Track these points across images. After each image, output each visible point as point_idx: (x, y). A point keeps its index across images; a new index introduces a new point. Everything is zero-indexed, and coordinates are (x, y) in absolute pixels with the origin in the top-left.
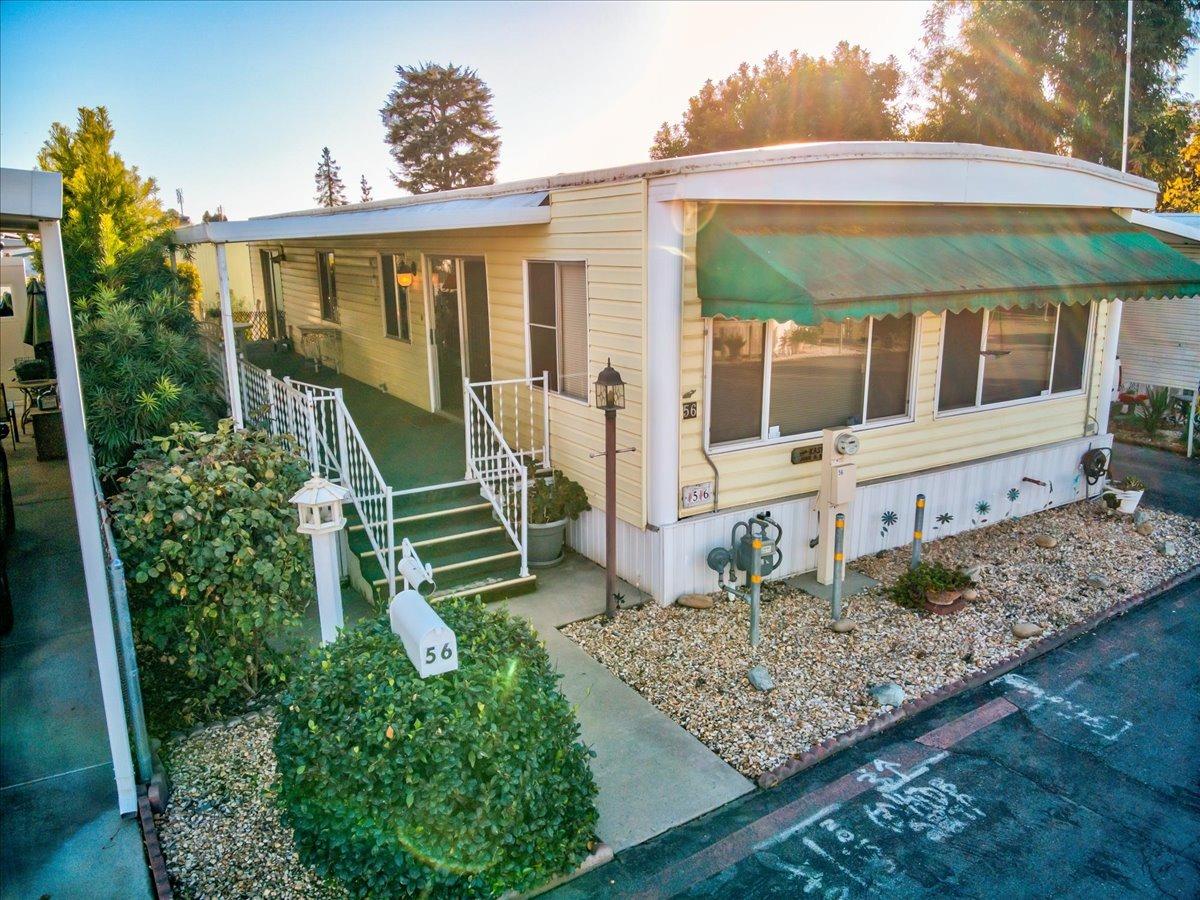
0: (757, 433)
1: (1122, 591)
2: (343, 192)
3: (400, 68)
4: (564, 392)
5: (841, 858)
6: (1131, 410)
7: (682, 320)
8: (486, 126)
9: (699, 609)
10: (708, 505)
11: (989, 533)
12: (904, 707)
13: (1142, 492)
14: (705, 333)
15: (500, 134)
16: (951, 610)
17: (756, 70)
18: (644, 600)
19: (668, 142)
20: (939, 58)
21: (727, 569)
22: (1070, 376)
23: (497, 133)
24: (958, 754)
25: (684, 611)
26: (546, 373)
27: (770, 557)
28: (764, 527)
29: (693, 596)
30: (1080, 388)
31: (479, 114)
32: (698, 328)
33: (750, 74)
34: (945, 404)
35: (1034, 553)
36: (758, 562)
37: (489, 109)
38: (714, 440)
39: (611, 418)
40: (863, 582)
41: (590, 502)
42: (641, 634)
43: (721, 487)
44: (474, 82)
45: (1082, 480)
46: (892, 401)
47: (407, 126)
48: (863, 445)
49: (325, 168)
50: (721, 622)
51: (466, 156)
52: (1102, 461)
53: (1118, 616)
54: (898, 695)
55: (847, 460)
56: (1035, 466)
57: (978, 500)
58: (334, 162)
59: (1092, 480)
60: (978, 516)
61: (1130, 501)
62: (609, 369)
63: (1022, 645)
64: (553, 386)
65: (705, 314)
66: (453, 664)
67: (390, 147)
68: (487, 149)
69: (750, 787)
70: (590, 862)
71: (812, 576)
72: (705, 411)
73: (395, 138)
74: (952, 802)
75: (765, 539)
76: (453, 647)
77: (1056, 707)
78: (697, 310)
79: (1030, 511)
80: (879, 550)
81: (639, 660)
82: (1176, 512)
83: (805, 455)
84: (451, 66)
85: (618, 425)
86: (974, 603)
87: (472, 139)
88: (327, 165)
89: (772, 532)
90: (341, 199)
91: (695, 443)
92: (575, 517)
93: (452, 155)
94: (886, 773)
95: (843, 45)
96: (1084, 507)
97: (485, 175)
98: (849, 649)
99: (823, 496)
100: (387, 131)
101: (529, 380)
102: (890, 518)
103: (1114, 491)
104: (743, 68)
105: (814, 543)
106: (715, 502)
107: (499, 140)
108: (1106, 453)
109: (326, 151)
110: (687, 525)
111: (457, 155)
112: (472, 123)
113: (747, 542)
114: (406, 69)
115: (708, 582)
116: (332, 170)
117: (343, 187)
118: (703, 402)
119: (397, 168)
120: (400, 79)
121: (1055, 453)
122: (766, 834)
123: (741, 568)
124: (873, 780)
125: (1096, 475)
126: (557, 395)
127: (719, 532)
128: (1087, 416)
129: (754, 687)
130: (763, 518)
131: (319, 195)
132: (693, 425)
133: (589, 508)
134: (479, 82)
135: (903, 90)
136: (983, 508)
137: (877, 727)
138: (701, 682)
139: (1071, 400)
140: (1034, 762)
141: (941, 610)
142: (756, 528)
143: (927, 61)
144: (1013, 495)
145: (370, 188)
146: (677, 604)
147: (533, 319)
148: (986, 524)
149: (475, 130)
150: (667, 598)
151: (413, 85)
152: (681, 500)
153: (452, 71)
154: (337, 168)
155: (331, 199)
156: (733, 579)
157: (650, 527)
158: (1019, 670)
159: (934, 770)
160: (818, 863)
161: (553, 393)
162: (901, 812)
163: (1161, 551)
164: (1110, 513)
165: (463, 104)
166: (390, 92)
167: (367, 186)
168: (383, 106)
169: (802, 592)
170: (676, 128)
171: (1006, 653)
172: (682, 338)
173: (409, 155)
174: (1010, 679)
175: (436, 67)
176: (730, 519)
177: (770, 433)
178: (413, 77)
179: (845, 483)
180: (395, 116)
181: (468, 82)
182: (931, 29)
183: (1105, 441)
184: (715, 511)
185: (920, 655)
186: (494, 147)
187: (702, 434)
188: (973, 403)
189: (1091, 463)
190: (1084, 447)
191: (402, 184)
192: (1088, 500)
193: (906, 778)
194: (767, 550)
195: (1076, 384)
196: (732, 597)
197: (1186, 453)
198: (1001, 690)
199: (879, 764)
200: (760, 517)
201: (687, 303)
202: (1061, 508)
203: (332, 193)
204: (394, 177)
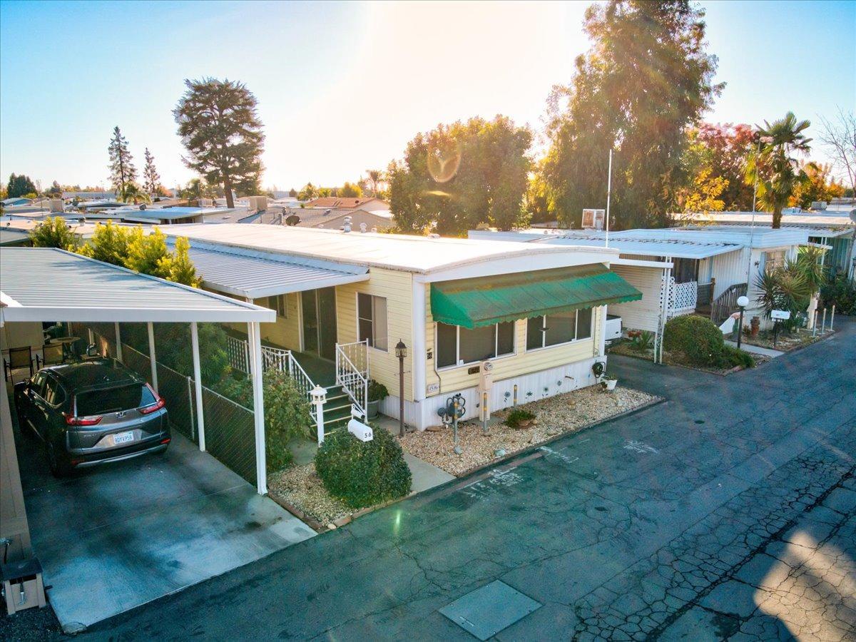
0: (455, 363)
1: (594, 419)
2: (131, 161)
3: (188, 81)
4: (375, 347)
5: (482, 491)
6: (634, 339)
7: (426, 322)
8: (254, 124)
9: (435, 431)
10: (437, 392)
11: (550, 400)
12: (505, 456)
13: (616, 381)
14: (434, 327)
15: (265, 130)
16: (526, 428)
17: (448, 127)
18: (414, 430)
19: (396, 171)
20: (556, 122)
21: (445, 416)
22: (585, 332)
23: (262, 129)
24: (519, 467)
25: (429, 432)
26: (367, 339)
27: (461, 410)
28: (458, 399)
29: (432, 427)
30: (590, 336)
31: (248, 116)
32: (432, 325)
33: (445, 130)
34: (529, 347)
35: (565, 407)
36: (457, 413)
37: (255, 112)
38: (439, 366)
39: (401, 361)
40: (496, 420)
41: (388, 392)
42: (415, 440)
43: (442, 384)
44: (243, 92)
45: (592, 376)
46: (507, 348)
47: (194, 124)
48: (495, 366)
49: (117, 143)
50: (443, 435)
51: (239, 146)
52: (601, 367)
53: (589, 428)
54: (503, 452)
55: (489, 372)
56: (569, 371)
57: (545, 386)
58: (123, 138)
59: (597, 376)
60: (545, 393)
61: (612, 384)
62: (401, 342)
63: (549, 438)
64: (371, 344)
65: (434, 320)
66: (371, 438)
67: (181, 138)
68: (255, 140)
69: (455, 478)
70: (411, 494)
71: (478, 418)
72: (435, 356)
73: (184, 131)
74: (515, 478)
75: (458, 403)
76: (372, 433)
77: (555, 455)
78: (432, 318)
79: (570, 390)
80: (504, 408)
81: (415, 448)
82: (632, 389)
83: (474, 371)
84: (227, 81)
85: (404, 362)
86: (536, 425)
87: (244, 133)
88: (118, 140)
89: (461, 401)
90: (129, 167)
91: (432, 368)
92: (383, 399)
93: (228, 145)
94: (497, 472)
95: (498, 116)
96: (594, 388)
97: (253, 159)
98: (489, 441)
99: (480, 386)
100: (178, 126)
101: (358, 342)
102: (507, 395)
103: (604, 380)
104: (440, 126)
105: (478, 406)
106: (440, 390)
107: (264, 134)
108: (603, 364)
109: (117, 130)
110: (430, 400)
111: (233, 145)
112: (243, 122)
113: (452, 405)
114: (191, 82)
115: (438, 422)
116: (122, 144)
117: (131, 157)
118: (434, 352)
119: (186, 153)
120: (188, 89)
121: (578, 365)
122: (460, 487)
123: (450, 416)
124: (492, 474)
125: (600, 374)
126: (373, 348)
127: (442, 402)
128: (594, 348)
129: (456, 453)
130: (458, 396)
131: (111, 163)
132: (431, 361)
133: (388, 395)
134: (247, 92)
135: (534, 143)
136: (546, 389)
137: (495, 462)
138: (438, 453)
139: (586, 342)
140: (542, 468)
141: (523, 427)
142: (456, 399)
143: (548, 124)
144: (559, 383)
145: (153, 158)
146: (427, 430)
147: (360, 316)
148: (547, 396)
149: (246, 127)
150: (423, 429)
151: (197, 93)
152: (427, 391)
153: (227, 85)
154: (126, 143)
155: (122, 167)
156: (447, 420)
157: (415, 401)
158: (546, 445)
159: (511, 471)
160: (475, 492)
161: (371, 347)
162: (500, 481)
163: (616, 404)
164: (604, 390)
165: (236, 108)
166: (180, 98)
167: (150, 156)
168: (175, 108)
169: (473, 424)
170: (400, 162)
171: (542, 440)
172: (426, 329)
173: (195, 144)
174: (542, 448)
175: (215, 81)
176: (446, 397)
177: (460, 362)
178: (198, 88)
179: (488, 382)
180: (184, 116)
181: (239, 92)
182: (550, 105)
183: (603, 359)
184: (440, 394)
185: (513, 442)
186: (260, 139)
187: (434, 364)
188: (541, 346)
189: (597, 369)
190: (593, 362)
191: (191, 166)
192: (597, 385)
193: (503, 473)
194: (460, 408)
195: (588, 335)
196: (447, 426)
197: (653, 361)
198: (537, 451)
199: (495, 471)
200: (457, 396)
201: (428, 316)
202: (584, 388)
203: (122, 162)
204: (184, 160)
